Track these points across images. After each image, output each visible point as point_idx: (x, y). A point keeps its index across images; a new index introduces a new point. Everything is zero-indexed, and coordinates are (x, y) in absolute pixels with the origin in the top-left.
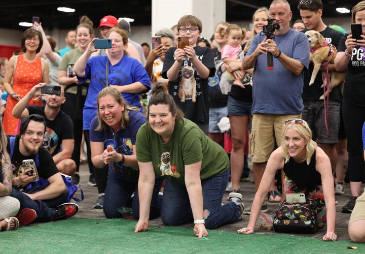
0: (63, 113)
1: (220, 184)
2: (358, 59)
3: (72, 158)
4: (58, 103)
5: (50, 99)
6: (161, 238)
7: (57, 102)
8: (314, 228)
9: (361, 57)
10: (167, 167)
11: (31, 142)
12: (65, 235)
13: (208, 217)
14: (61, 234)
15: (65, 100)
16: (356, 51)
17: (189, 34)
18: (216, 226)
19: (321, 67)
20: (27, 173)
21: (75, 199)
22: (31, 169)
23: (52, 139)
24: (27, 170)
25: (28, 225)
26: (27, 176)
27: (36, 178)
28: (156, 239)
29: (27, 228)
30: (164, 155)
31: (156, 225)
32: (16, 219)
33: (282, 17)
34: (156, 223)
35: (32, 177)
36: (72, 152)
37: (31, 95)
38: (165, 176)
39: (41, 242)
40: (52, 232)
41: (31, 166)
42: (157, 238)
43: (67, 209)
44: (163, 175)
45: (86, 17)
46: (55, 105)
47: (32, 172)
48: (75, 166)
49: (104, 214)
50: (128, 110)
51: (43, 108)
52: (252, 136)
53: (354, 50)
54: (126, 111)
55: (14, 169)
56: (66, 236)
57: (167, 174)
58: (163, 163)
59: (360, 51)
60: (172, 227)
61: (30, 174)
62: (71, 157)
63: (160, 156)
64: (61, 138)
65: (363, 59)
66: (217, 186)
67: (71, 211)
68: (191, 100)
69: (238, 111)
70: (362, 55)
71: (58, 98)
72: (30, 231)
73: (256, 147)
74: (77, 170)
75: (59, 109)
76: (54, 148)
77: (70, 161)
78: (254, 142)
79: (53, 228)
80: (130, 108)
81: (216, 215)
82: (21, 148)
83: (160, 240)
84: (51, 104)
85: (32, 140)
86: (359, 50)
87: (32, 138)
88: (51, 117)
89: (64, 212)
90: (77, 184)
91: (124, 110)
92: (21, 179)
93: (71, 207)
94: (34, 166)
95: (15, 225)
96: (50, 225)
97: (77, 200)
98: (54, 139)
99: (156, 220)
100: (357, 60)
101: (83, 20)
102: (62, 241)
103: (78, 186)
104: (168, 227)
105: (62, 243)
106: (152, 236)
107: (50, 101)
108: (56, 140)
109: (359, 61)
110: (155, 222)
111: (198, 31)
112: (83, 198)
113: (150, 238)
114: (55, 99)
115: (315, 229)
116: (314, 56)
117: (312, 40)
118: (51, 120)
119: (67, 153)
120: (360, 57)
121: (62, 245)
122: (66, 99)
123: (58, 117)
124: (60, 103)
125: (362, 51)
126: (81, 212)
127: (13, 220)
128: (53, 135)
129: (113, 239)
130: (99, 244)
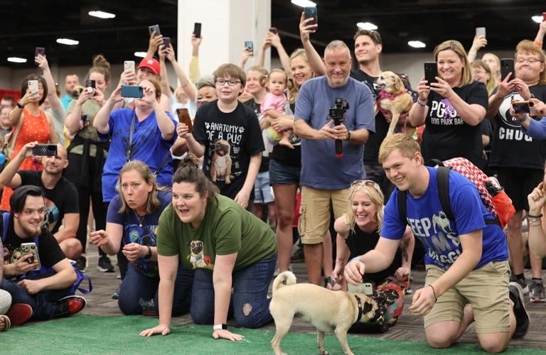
0: (65, 179)
1: (265, 273)
2: (438, 115)
3: (77, 237)
4: (59, 168)
5: (48, 162)
6: (191, 341)
7: (57, 166)
8: (382, 326)
9: (443, 113)
10: (199, 258)
11: (31, 223)
12: (69, 338)
13: (250, 313)
14: (64, 336)
15: (67, 164)
16: (437, 106)
17: (227, 88)
18: (260, 324)
19: (400, 118)
20: (26, 260)
21: (80, 290)
22: (32, 255)
23: (51, 213)
24: (26, 256)
25: (22, 324)
26: (26, 263)
27: (37, 266)
28: (185, 343)
29: (19, 329)
30: (194, 244)
31: (184, 323)
32: (7, 317)
33: (344, 67)
34: (185, 321)
35: (32, 265)
36: (77, 229)
37: (22, 156)
38: (197, 269)
39: (39, 347)
40: (53, 333)
41: (32, 250)
42: (186, 340)
43: (71, 303)
44: (194, 267)
45: (102, 57)
46: (54, 170)
47: (32, 258)
48: (80, 247)
49: (119, 309)
50: (156, 190)
51: (40, 173)
52: (303, 210)
53: (435, 104)
54: (155, 191)
55: (7, 254)
56: (70, 340)
57: (199, 266)
58: (193, 254)
59: (442, 105)
60: (204, 326)
61: (30, 261)
62: (75, 235)
63: (189, 245)
64: (63, 211)
65: (444, 115)
66: (262, 275)
67: (76, 307)
68: (224, 181)
69: (285, 178)
70: (443, 111)
71: (59, 161)
72: (24, 333)
73: (307, 224)
74: (83, 251)
75: (60, 175)
76: (54, 224)
77: (73, 241)
78: (305, 219)
79: (54, 328)
80: (160, 189)
81: (260, 311)
82: (17, 230)
83: (190, 344)
84: (49, 169)
85: (32, 221)
86: (441, 103)
87: (32, 218)
88: (50, 185)
89: (68, 307)
90: (82, 269)
91: (152, 191)
92: (18, 267)
93: (76, 301)
94: (35, 251)
95: (5, 326)
96: (49, 324)
97: (83, 291)
98: (54, 213)
99: (185, 316)
100: (437, 117)
101: (98, 61)
102: (66, 346)
103: (83, 271)
104: (199, 326)
105: (65, 349)
106: (179, 338)
107: (47, 165)
108: (56, 214)
109: (440, 119)
110: (183, 319)
111: (239, 84)
112: (91, 288)
113: (177, 341)
114: (53, 163)
115: (384, 327)
116: (393, 104)
117: (387, 83)
118: (50, 188)
119: (70, 231)
120: (440, 114)
121: (66, 351)
122: (69, 162)
123: (59, 184)
124: (60, 168)
125: (444, 106)
126: (89, 306)
127: (3, 319)
128: (53, 208)
129: (130, 342)
130: (112, 349)
